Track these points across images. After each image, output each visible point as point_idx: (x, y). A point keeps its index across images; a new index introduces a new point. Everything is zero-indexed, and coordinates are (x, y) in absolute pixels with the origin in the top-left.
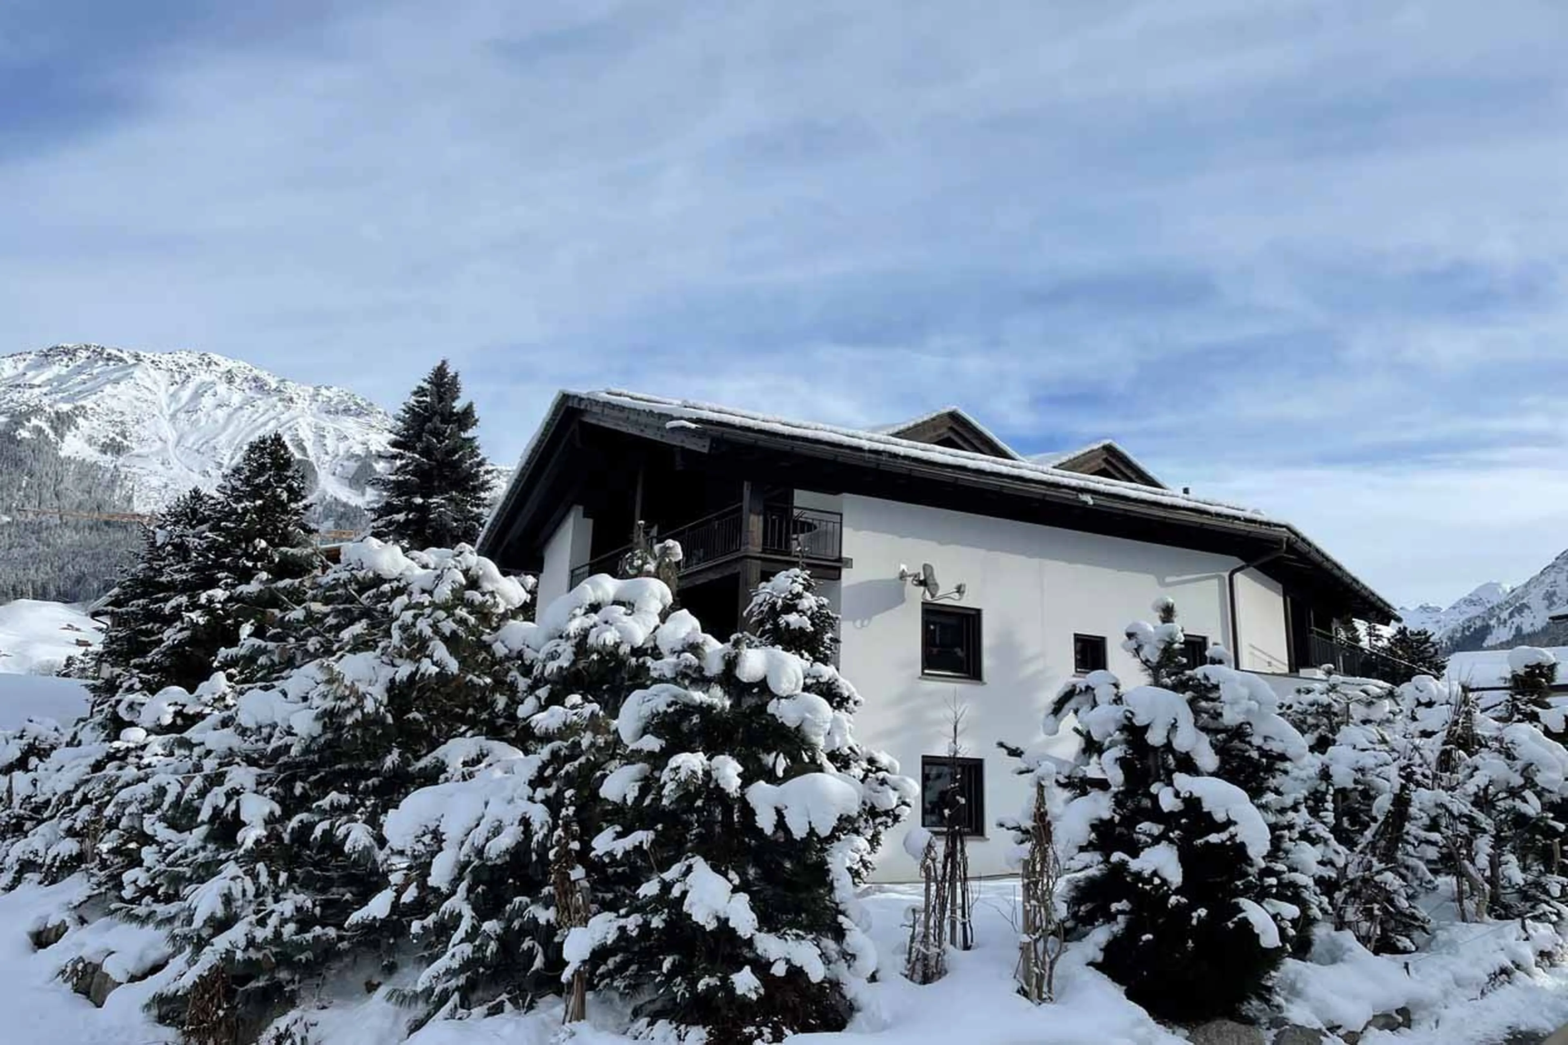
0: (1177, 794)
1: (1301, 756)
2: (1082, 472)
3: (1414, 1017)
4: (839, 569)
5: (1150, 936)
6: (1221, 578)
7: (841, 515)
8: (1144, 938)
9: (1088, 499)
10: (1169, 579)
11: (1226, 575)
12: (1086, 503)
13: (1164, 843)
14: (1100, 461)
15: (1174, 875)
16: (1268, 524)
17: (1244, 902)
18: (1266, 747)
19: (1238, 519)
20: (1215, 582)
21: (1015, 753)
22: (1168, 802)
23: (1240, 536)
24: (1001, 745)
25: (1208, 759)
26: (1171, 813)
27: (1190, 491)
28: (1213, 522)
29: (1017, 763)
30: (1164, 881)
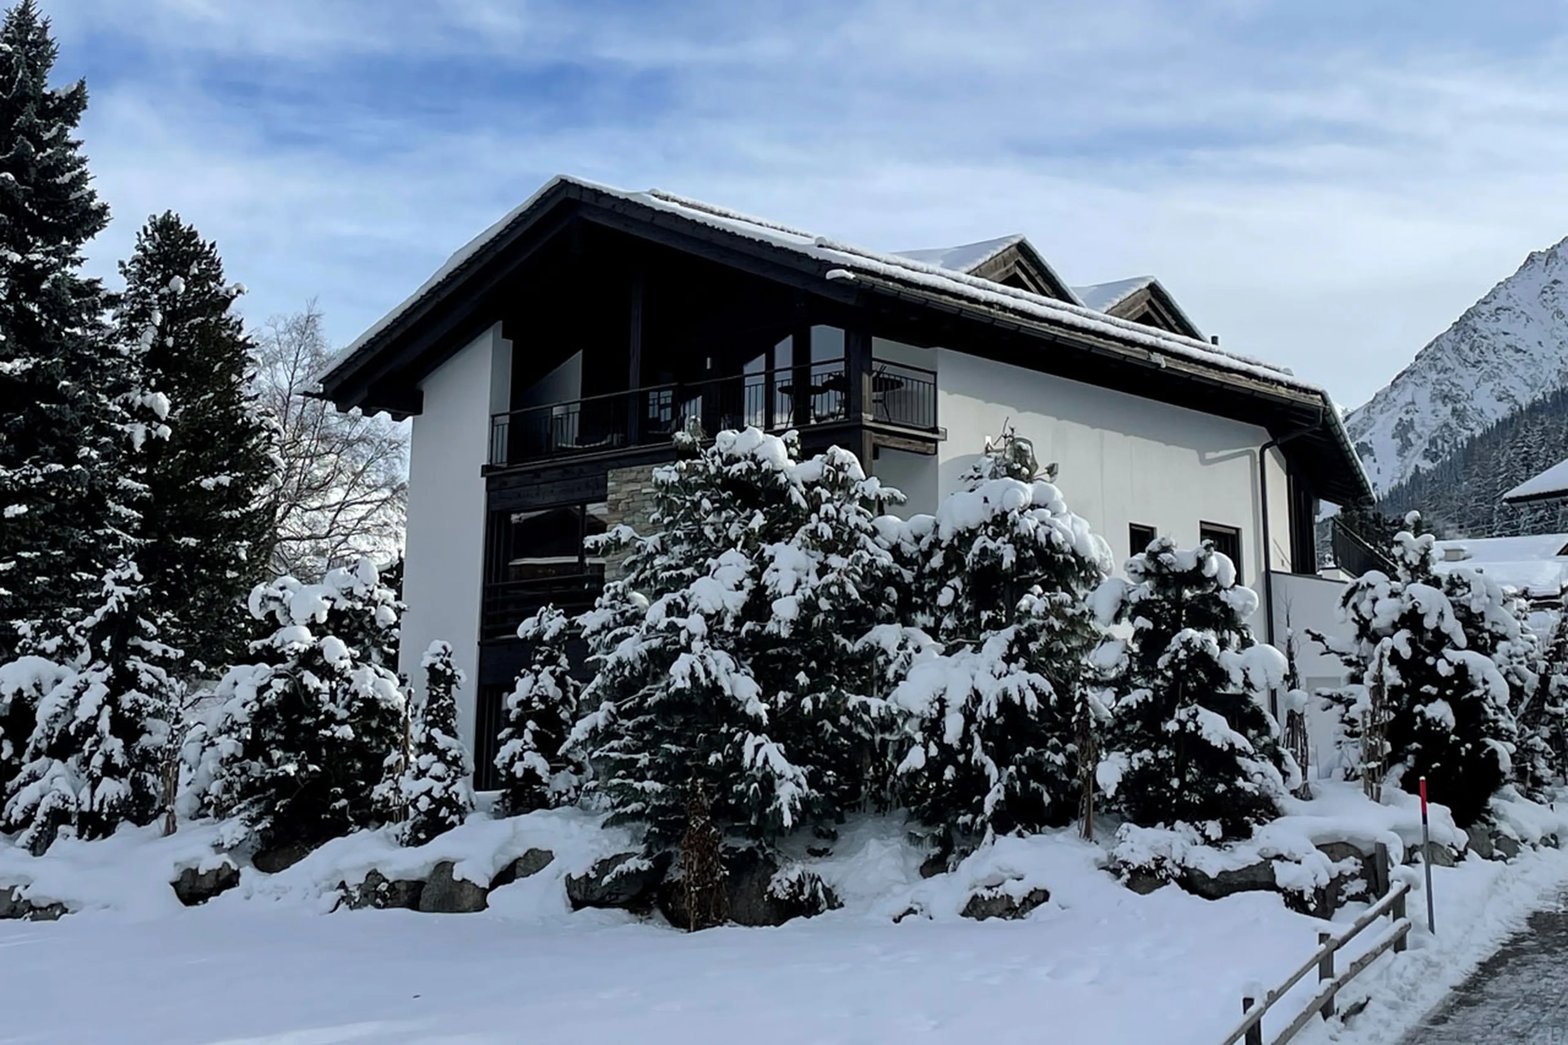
0: (1450, 664)
1: (1515, 636)
2: (1127, 319)
3: (1561, 841)
4: (935, 441)
5: (1438, 764)
6: (1252, 454)
7: (935, 374)
8: (1434, 766)
9: (1161, 360)
10: (1210, 455)
11: (1257, 450)
12: (1159, 365)
13: (1439, 700)
14: (1144, 303)
15: (1450, 721)
16: (1306, 390)
17: (1489, 741)
18: (1494, 630)
19: (1280, 383)
20: (1247, 458)
21: (1317, 638)
22: (1444, 670)
23: (1282, 405)
24: (1308, 632)
25: (1461, 639)
26: (1447, 677)
27: (1220, 341)
28: (1263, 388)
29: (1320, 647)
30: (1447, 726)
